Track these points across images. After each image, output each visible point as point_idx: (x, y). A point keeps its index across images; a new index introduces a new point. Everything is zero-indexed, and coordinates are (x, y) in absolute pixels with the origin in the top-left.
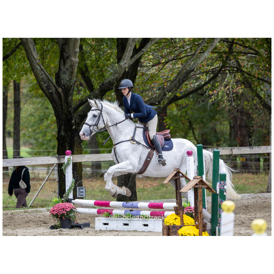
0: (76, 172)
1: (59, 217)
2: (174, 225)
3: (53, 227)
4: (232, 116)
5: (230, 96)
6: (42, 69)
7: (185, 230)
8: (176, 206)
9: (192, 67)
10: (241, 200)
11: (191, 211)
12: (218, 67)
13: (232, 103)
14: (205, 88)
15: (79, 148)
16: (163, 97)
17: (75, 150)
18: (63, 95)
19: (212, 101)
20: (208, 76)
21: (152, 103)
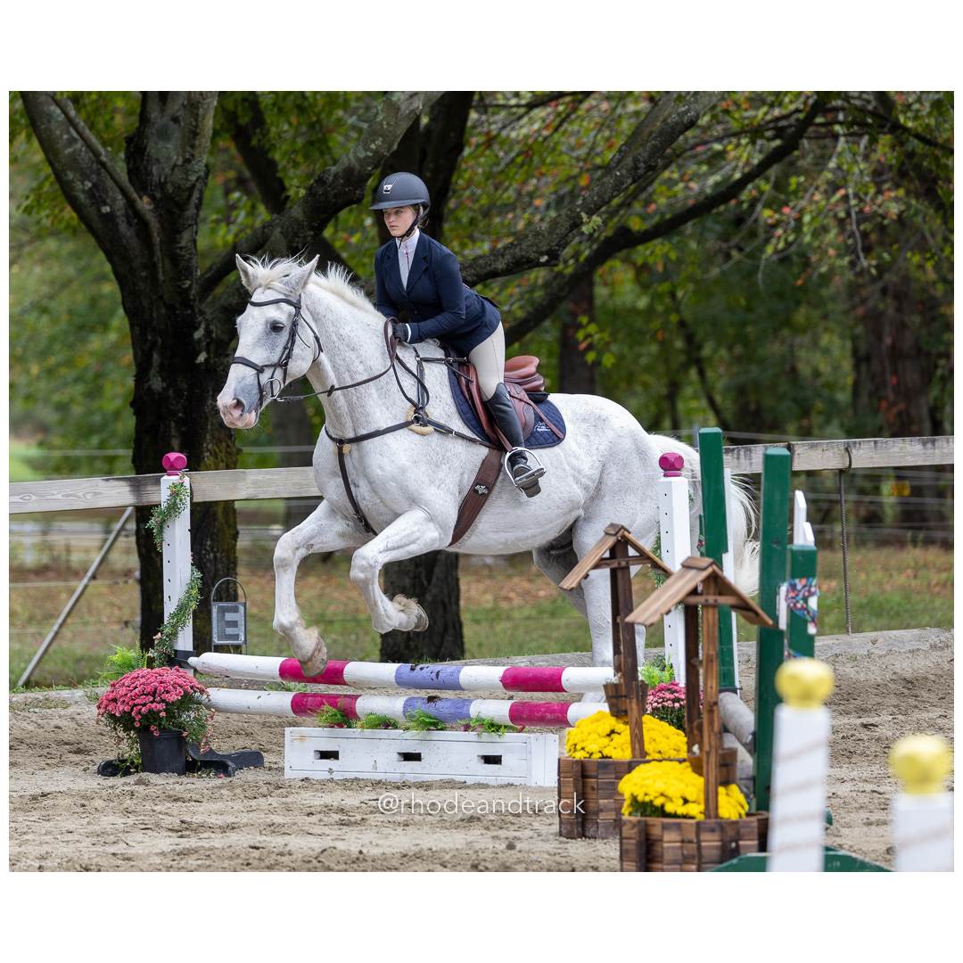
0: (212, 540)
1: (137, 725)
2: (603, 757)
3: (110, 769)
4: (860, 311)
5: (849, 228)
6: (70, 121)
7: (648, 778)
8: (615, 680)
9: (688, 111)
10: (885, 656)
11: (678, 700)
12: (797, 111)
13: (858, 257)
14: (745, 196)
15: (224, 445)
16: (566, 235)
17: (209, 450)
18: (158, 225)
19: (776, 251)
20: (758, 147)
21: (523, 257)
